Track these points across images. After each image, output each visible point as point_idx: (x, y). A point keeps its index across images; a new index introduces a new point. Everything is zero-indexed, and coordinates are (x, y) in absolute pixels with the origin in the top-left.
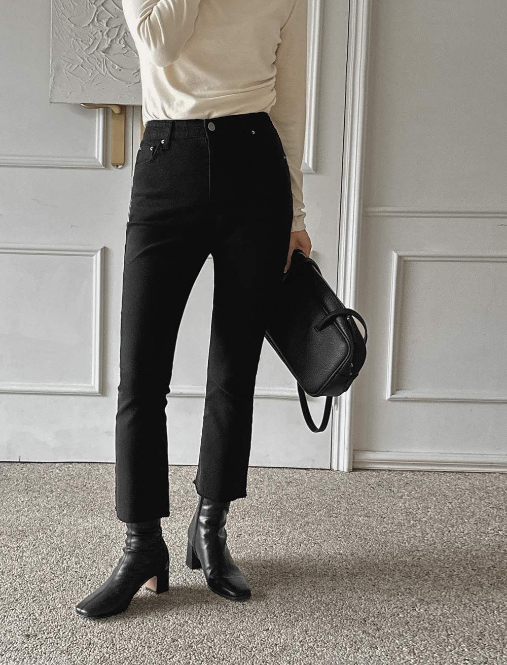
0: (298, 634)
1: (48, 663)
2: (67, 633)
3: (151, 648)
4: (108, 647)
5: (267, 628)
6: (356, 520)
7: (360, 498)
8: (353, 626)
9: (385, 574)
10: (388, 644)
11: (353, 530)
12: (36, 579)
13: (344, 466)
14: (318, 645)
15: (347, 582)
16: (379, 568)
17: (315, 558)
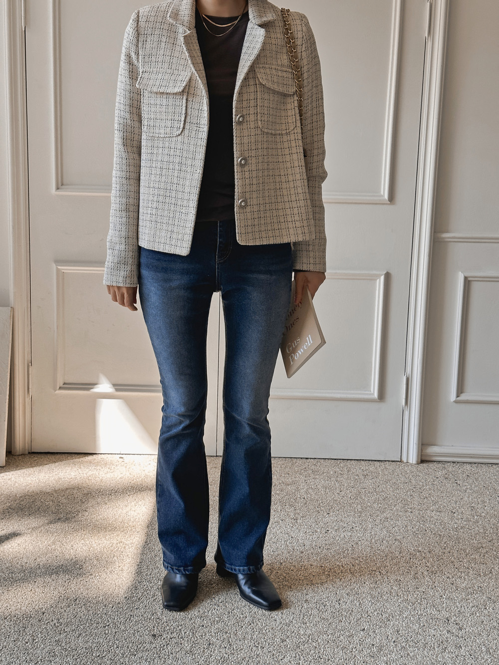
0: (391, 634)
1: (175, 663)
2: (188, 633)
3: (263, 648)
4: (226, 648)
5: (363, 628)
6: (429, 515)
7: (430, 492)
8: (438, 625)
9: (461, 572)
10: (471, 643)
11: (427, 526)
12: (152, 578)
13: (413, 458)
14: (409, 645)
15: (429, 580)
16: (454, 565)
17: (397, 555)
